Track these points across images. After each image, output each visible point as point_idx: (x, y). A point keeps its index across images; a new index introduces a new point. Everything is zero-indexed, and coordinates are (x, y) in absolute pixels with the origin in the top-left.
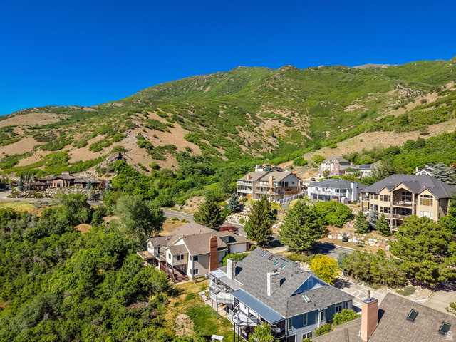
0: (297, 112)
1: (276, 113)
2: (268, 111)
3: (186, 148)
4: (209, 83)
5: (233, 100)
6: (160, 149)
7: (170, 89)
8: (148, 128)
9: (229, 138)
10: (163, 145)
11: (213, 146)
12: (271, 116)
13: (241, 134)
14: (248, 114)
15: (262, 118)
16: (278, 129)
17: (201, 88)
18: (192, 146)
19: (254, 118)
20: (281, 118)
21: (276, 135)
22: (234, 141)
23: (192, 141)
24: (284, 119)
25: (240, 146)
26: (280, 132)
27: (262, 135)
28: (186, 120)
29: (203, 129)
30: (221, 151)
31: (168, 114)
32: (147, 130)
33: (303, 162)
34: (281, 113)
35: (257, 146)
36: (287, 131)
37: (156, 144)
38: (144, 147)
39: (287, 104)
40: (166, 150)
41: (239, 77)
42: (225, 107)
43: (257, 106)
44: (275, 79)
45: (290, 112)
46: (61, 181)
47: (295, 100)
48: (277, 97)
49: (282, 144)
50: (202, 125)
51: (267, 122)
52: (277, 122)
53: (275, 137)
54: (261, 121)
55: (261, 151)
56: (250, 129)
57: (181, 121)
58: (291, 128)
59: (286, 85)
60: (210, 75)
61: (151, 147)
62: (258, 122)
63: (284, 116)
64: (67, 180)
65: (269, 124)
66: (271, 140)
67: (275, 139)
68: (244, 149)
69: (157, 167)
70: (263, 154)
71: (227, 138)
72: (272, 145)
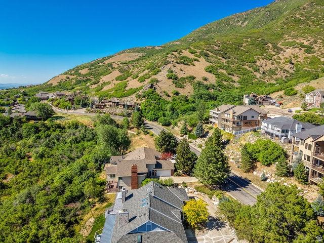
0: (321, 39)
1: (298, 41)
2: (290, 40)
3: (203, 78)
4: (247, 19)
5: (259, 32)
6: (183, 79)
7: (215, 27)
8: (178, 63)
9: (246, 67)
10: (185, 76)
11: (229, 74)
12: (293, 45)
13: (258, 63)
14: (270, 45)
15: (282, 47)
16: (297, 57)
17: (240, 24)
18: (208, 75)
19: (275, 47)
20: (302, 45)
21: (294, 61)
22: (251, 69)
23: (210, 72)
24: (305, 47)
25: (255, 73)
26: (299, 59)
27: (280, 63)
28: (211, 54)
29: (224, 61)
30: (235, 78)
32: (177, 65)
33: (293, 92)
34: (302, 41)
35: (272, 72)
36: (306, 58)
37: (180, 75)
38: (171, 78)
39: (312, 32)
40: (187, 80)
41: (275, 10)
42: (249, 40)
43: (281, 36)
44: (304, 9)
45: (312, 40)
46: (111, 104)
47: (321, 28)
48: (302, 26)
49: (298, 70)
50: (223, 57)
51: (287, 50)
52: (297, 50)
53: (293, 64)
54: (281, 49)
55: (275, 77)
56: (269, 58)
57: (207, 55)
58: (310, 55)
59: (314, 14)
60: (249, 12)
61: (176, 79)
62: (278, 50)
63: (306, 43)
64: (115, 103)
65: (289, 52)
66: (287, 67)
67: (292, 66)
68: (258, 75)
69: (177, 94)
70: (276, 80)
71: (244, 67)
72: (288, 72)
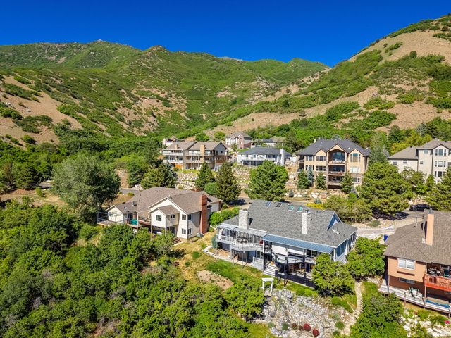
0: (174, 93)
1: (153, 92)
2: (144, 89)
3: (63, 121)
4: (63, 54)
5: (103, 74)
6: (29, 119)
8: (9, 94)
9: (106, 113)
10: (33, 115)
11: (92, 120)
12: (148, 95)
13: (119, 111)
14: (123, 90)
15: (139, 96)
16: (157, 109)
18: (69, 119)
19: (131, 95)
20: (159, 98)
21: (155, 114)
22: (113, 117)
23: (68, 114)
24: (162, 99)
25: (120, 123)
26: (159, 112)
27: (141, 113)
28: (53, 90)
29: (77, 102)
30: (100, 126)
31: (30, 81)
32: (8, 96)
33: (205, 138)
34: (157, 93)
35: (138, 124)
36: (166, 111)
37: (24, 113)
38: (10, 116)
39: (162, 84)
40: (39, 122)
41: (101, 52)
42: (96, 80)
43: (132, 83)
44: (147, 57)
45: (166, 93)
47: (170, 81)
48: (151, 76)
49: (162, 124)
50: (74, 97)
51: (145, 100)
52: (155, 101)
53: (155, 117)
54: (138, 99)
55: (143, 129)
56: (128, 106)
57: (48, 90)
58: (169, 109)
59: (159, 66)
60: (65, 45)
61: (19, 117)
62: (136, 99)
63: (162, 96)
65: (146, 103)
66: (151, 119)
67: (155, 119)
68: (125, 126)
69: (32, 141)
70: (146, 132)
71: (105, 113)
72: (153, 124)
